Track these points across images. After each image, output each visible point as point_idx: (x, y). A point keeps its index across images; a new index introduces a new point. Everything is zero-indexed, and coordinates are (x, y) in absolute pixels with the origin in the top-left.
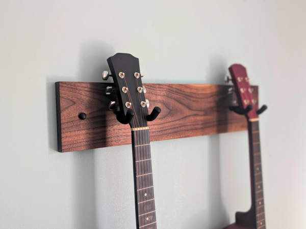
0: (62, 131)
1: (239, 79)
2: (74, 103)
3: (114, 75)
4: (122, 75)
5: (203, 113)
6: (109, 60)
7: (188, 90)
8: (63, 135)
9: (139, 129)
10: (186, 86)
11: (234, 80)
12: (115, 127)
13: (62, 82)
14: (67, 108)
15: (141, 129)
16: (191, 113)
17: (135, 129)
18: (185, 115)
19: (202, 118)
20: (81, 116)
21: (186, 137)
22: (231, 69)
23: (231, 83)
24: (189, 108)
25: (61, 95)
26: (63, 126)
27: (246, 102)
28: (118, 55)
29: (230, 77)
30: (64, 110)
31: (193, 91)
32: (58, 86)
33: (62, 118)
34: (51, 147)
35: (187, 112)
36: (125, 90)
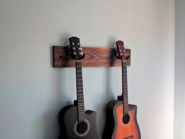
0: (55, 61)
1: (120, 46)
2: (58, 53)
3: (71, 44)
4: (73, 44)
5: (105, 58)
6: (70, 39)
7: (99, 50)
8: (55, 62)
9: (78, 61)
10: (98, 48)
11: (117, 46)
12: (72, 61)
13: (55, 46)
14: (56, 54)
15: (79, 61)
16: (100, 58)
17: (77, 61)
18: (98, 59)
19: (105, 60)
20: (61, 57)
21: (98, 67)
22: (116, 42)
23: (116, 48)
24: (99, 56)
25: (54, 50)
26: (55, 60)
27: (121, 55)
28: (72, 37)
29: (116, 46)
30: (55, 55)
31: (101, 50)
32: (54, 47)
33: (55, 57)
34: (51, 66)
35: (98, 58)
36: (74, 48)
